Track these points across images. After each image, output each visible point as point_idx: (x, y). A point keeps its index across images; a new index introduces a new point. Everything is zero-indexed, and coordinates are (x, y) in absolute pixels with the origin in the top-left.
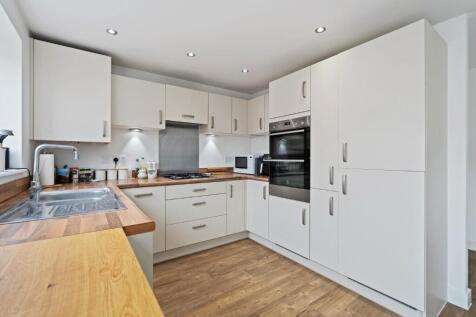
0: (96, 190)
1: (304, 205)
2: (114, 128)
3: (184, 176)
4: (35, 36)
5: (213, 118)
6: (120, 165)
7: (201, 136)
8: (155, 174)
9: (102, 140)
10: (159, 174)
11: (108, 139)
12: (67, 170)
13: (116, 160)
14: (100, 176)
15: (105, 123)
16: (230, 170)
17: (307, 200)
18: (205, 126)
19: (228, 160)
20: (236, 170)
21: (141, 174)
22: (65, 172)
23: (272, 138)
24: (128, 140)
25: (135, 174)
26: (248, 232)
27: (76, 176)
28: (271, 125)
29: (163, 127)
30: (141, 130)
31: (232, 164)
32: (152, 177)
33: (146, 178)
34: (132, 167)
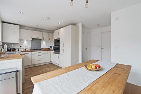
0: (16, 52)
1: (59, 55)
2: (20, 40)
3: (37, 50)
4: (3, 22)
5: (44, 38)
6: (22, 48)
7: (41, 41)
8: (30, 50)
9: (17, 42)
10: (31, 49)
11: (19, 42)
12: (10, 48)
13: (21, 47)
14: (17, 50)
15: (18, 39)
16: (49, 49)
17: (59, 54)
18: (42, 39)
19: (48, 46)
20: (50, 49)
21: (27, 50)
22: (9, 49)
23: (55, 42)
24: (24, 42)
25: (25, 49)
26: (51, 62)
27: (12, 50)
28: (55, 39)
29: (32, 39)
30: (27, 40)
31: (49, 48)
32: (29, 50)
33: (28, 50)
34: (25, 48)
